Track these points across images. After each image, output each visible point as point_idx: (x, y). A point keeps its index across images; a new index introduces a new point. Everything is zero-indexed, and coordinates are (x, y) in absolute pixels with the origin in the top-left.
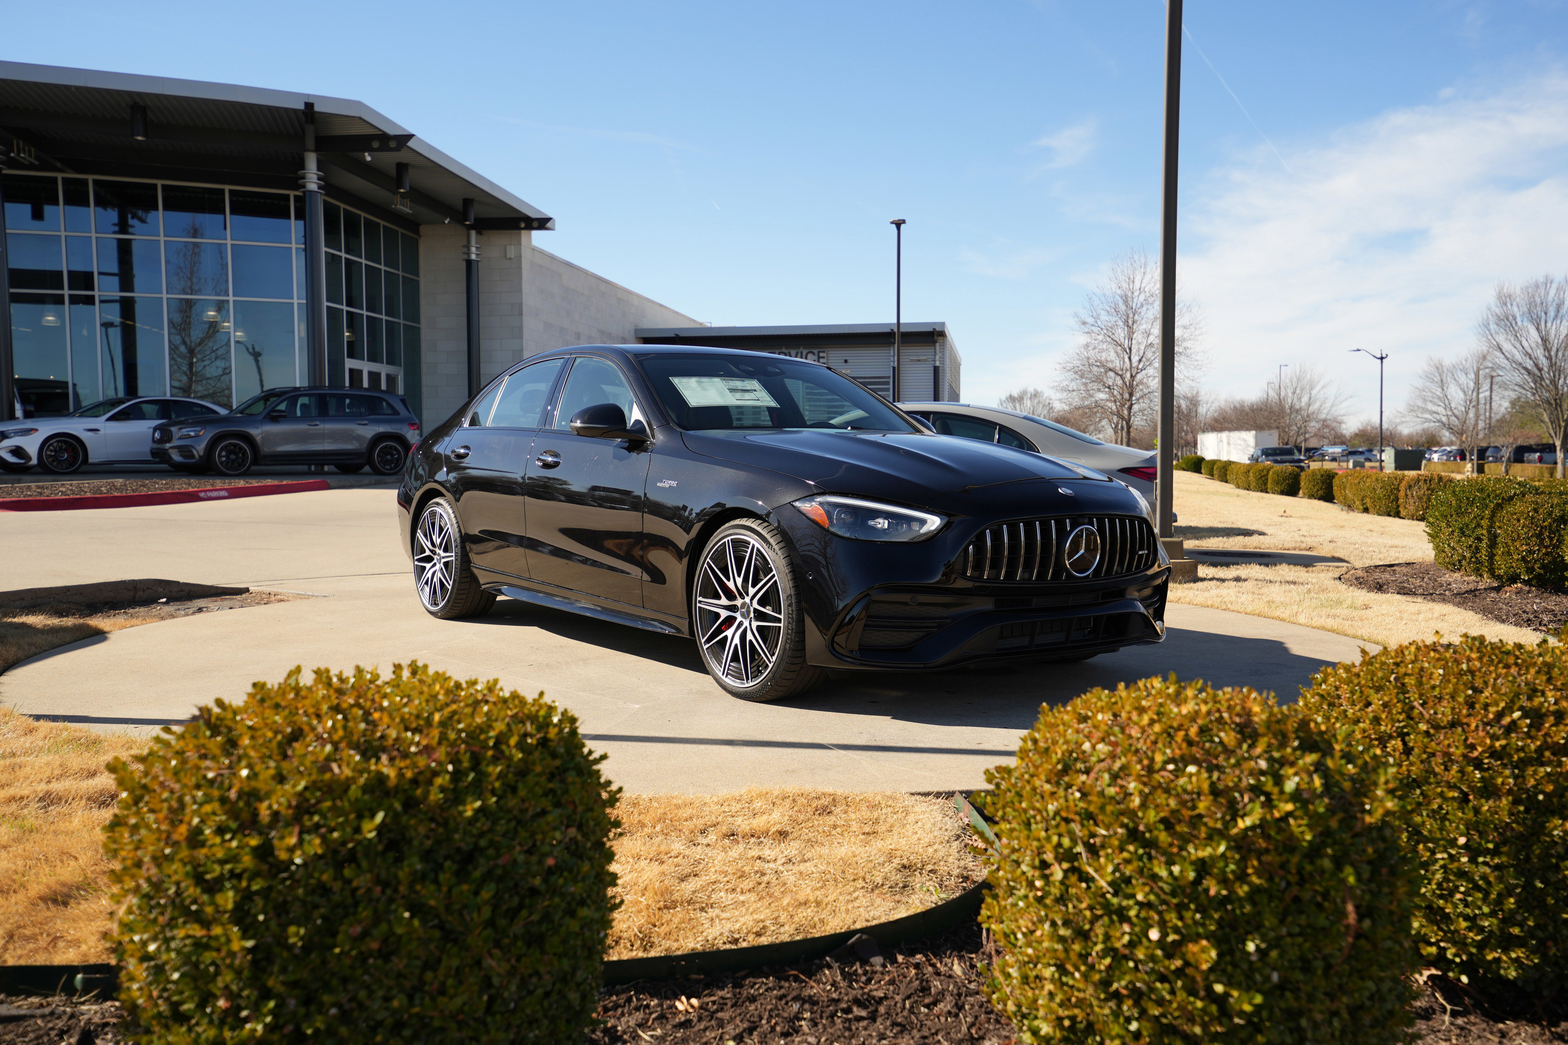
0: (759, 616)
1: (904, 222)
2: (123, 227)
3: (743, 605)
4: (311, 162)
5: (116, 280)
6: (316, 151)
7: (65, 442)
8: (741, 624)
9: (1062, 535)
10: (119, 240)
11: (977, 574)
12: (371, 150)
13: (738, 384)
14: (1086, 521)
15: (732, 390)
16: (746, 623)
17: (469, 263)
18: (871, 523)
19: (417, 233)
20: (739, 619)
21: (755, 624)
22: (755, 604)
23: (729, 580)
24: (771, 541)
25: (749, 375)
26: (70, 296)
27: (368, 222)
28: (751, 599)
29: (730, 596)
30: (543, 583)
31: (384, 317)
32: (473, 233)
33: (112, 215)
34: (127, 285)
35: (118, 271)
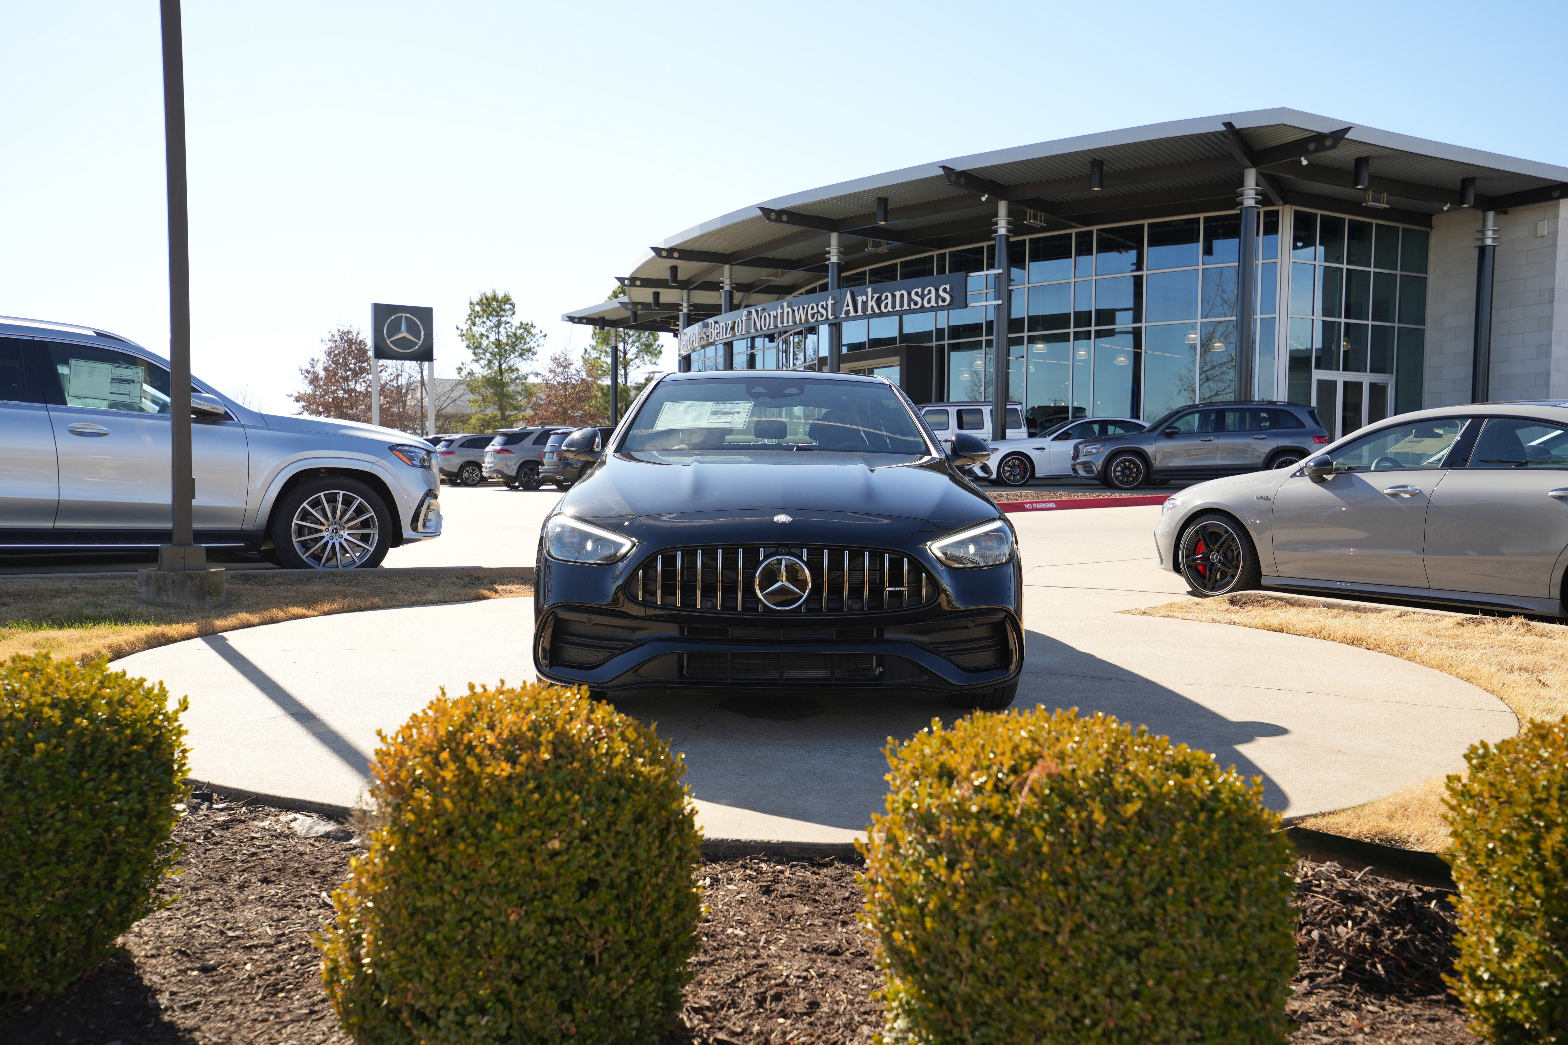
2: (1139, 265)
4: (1250, 178)
5: (1131, 313)
6: (1253, 165)
7: (1019, 459)
12: (1306, 154)
17: (1482, 250)
19: (1430, 225)
27: (1354, 222)
31: (1370, 323)
32: (1491, 214)
33: (1127, 257)
34: (1137, 318)
35: (1131, 305)
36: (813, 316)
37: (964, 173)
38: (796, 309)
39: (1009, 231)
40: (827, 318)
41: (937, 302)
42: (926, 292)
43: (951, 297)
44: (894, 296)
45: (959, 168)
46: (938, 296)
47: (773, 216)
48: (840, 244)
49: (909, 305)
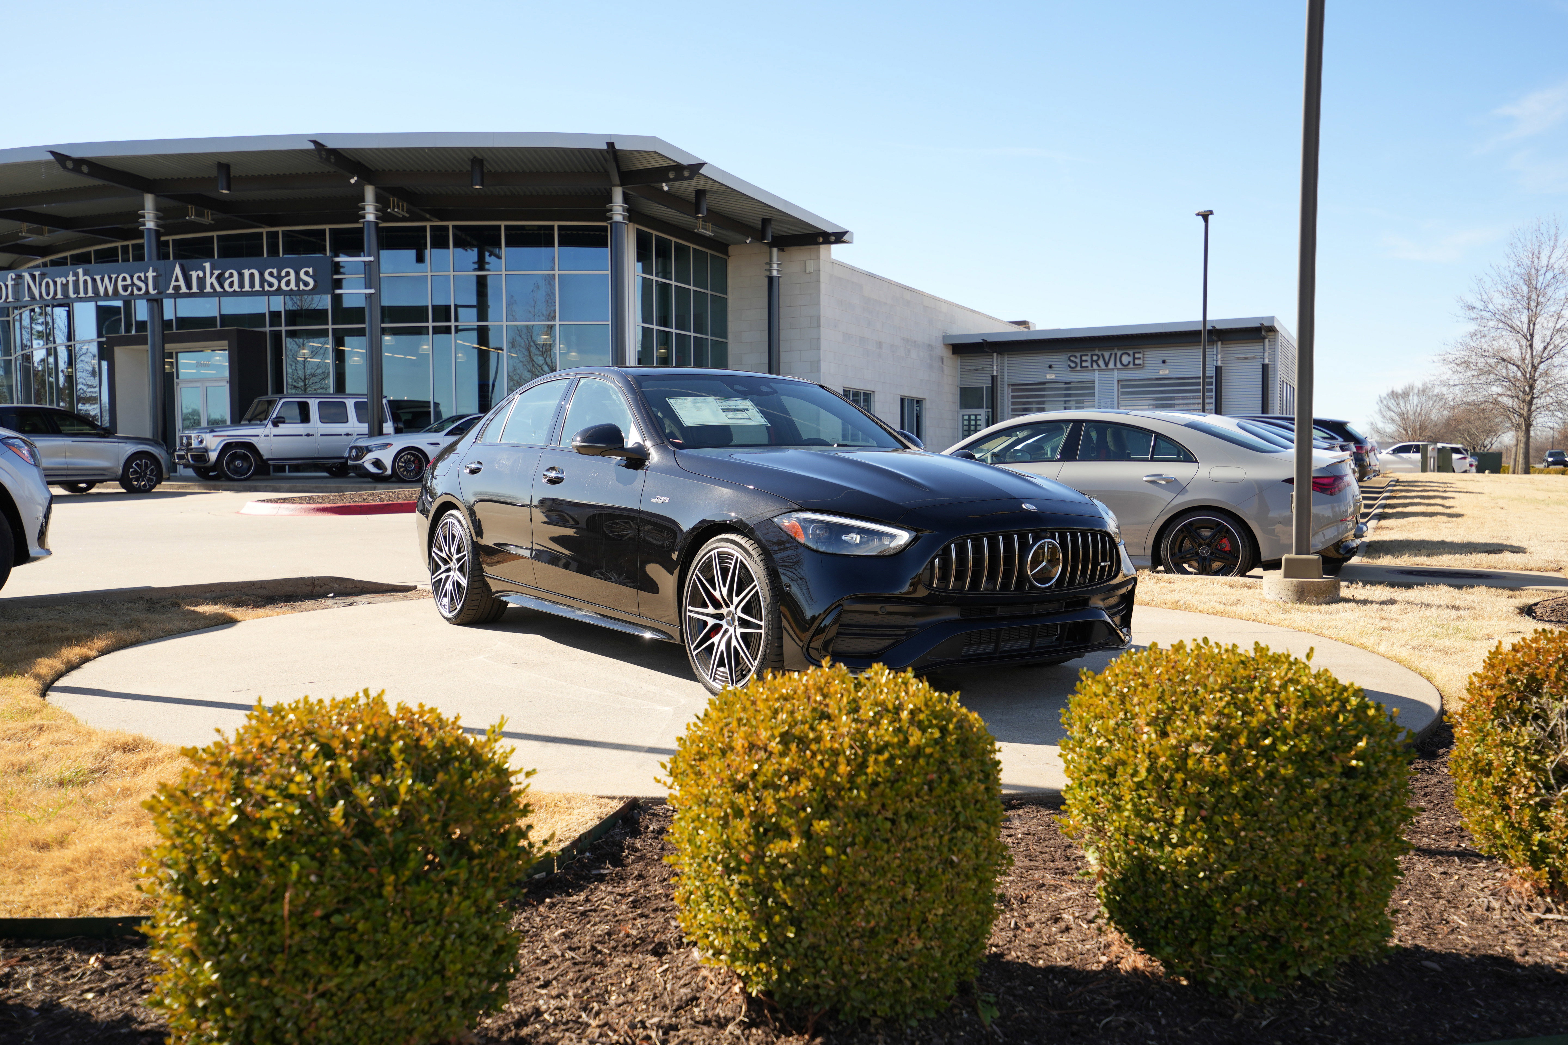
0: (744, 623)
1: (1211, 213)
2: (481, 264)
3: (729, 613)
4: (618, 195)
5: (475, 310)
6: (621, 185)
7: (413, 455)
8: (726, 631)
9: (1025, 547)
10: (478, 276)
11: (943, 585)
12: (668, 180)
13: (731, 403)
14: (1048, 535)
15: (725, 410)
16: (731, 630)
17: (771, 279)
18: (845, 537)
19: (726, 253)
20: (725, 626)
21: (739, 630)
22: (739, 613)
23: (715, 590)
24: (753, 553)
25: (742, 395)
26: (434, 327)
27: (678, 247)
28: (735, 609)
29: (717, 605)
30: (548, 592)
31: (692, 334)
32: (775, 250)
33: (472, 254)
34: (482, 315)
35: (474, 303)
36: (125, 288)
37: (334, 152)
38: (98, 278)
39: (377, 218)
40: (147, 292)
41: (297, 285)
42: (283, 273)
43: (315, 281)
44: (241, 276)
45: (330, 145)
46: (298, 279)
47: (70, 165)
48: (158, 209)
49: (262, 286)
